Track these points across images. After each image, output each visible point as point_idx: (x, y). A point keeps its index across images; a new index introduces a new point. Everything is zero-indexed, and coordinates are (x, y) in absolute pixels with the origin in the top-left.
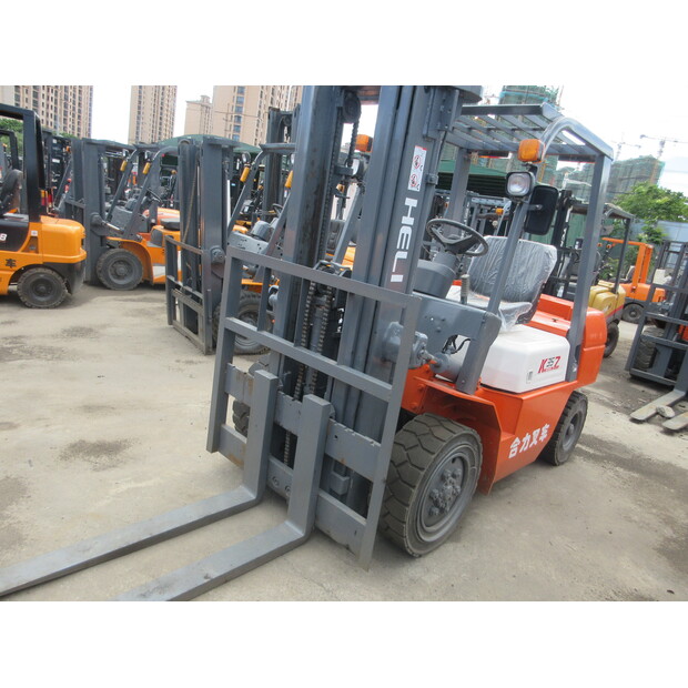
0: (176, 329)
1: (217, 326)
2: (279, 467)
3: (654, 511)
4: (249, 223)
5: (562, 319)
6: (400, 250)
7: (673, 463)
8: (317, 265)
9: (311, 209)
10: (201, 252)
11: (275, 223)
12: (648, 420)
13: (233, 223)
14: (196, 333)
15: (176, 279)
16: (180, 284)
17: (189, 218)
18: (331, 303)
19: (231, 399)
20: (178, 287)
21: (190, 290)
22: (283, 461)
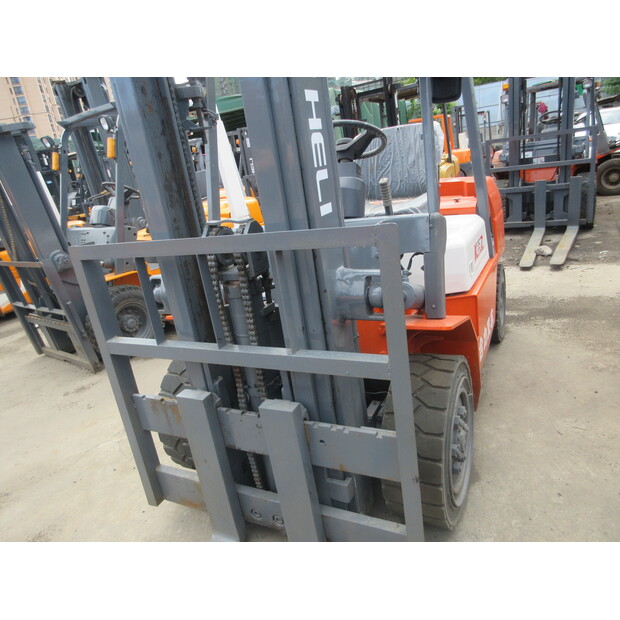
0: (49, 356)
1: (94, 338)
2: (254, 495)
3: (608, 350)
4: (82, 215)
5: (461, 197)
6: (319, 168)
7: (582, 295)
8: (206, 230)
9: (166, 157)
10: (40, 264)
11: (113, 203)
12: (535, 265)
13: (65, 220)
14: (73, 351)
15: (26, 303)
16: (32, 307)
17: (10, 231)
18: (247, 272)
19: (155, 436)
20: (32, 311)
21: (46, 310)
22: (254, 486)
